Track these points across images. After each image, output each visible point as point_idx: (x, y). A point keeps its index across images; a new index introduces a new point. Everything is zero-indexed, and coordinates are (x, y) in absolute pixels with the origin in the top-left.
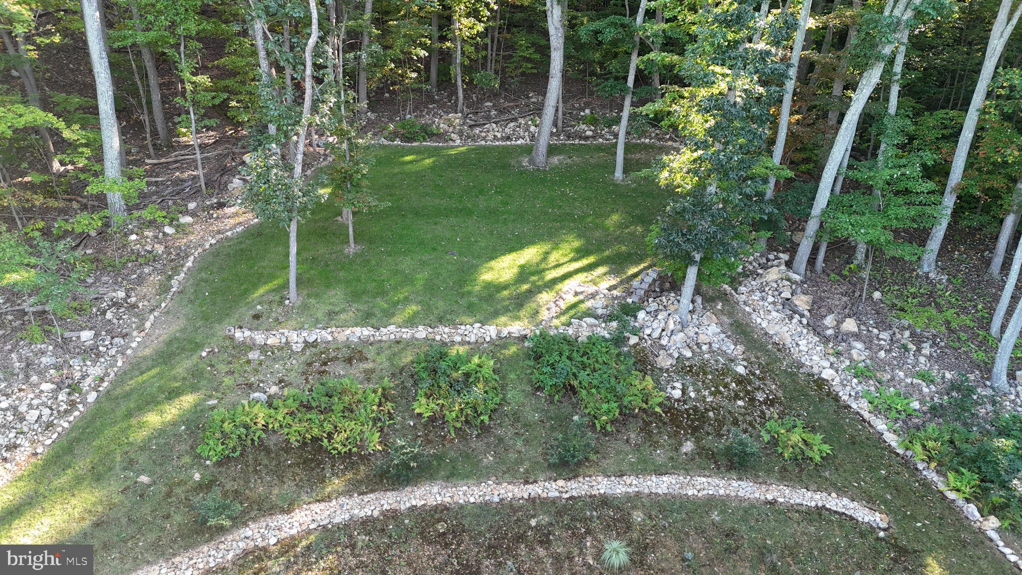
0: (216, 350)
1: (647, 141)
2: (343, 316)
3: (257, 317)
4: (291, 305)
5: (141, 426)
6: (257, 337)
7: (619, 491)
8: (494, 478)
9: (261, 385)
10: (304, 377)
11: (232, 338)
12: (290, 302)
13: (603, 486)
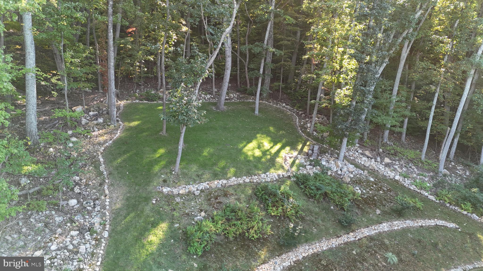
0: (159, 199)
1: (251, 100)
2: (205, 176)
3: (165, 181)
4: (176, 174)
5: (150, 243)
6: (174, 190)
7: (373, 233)
8: (324, 238)
9: (193, 213)
10: (211, 206)
11: (162, 192)
12: (175, 173)
13: (366, 232)
